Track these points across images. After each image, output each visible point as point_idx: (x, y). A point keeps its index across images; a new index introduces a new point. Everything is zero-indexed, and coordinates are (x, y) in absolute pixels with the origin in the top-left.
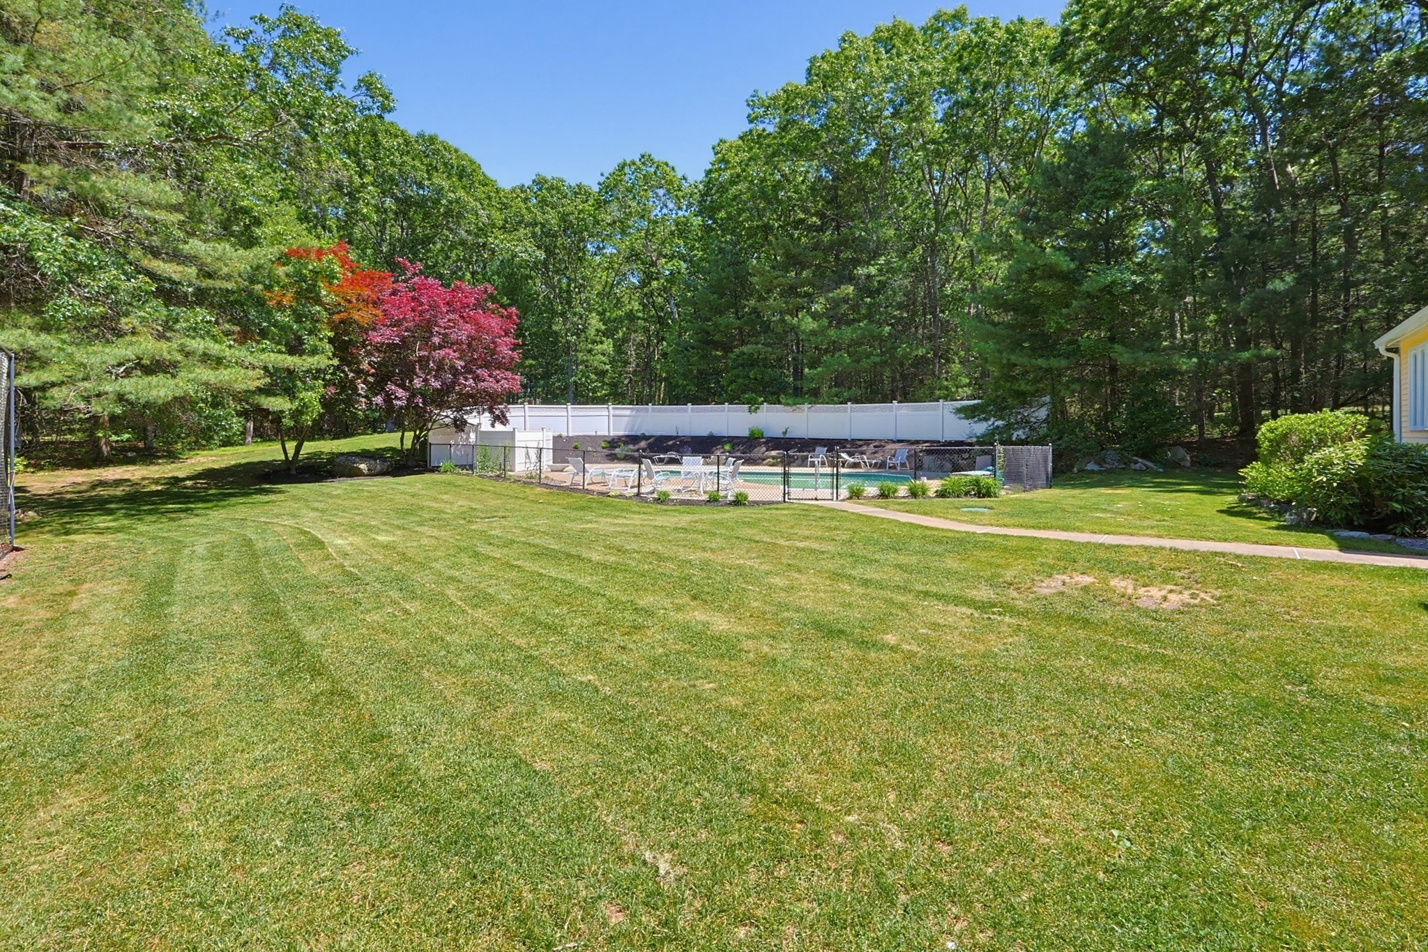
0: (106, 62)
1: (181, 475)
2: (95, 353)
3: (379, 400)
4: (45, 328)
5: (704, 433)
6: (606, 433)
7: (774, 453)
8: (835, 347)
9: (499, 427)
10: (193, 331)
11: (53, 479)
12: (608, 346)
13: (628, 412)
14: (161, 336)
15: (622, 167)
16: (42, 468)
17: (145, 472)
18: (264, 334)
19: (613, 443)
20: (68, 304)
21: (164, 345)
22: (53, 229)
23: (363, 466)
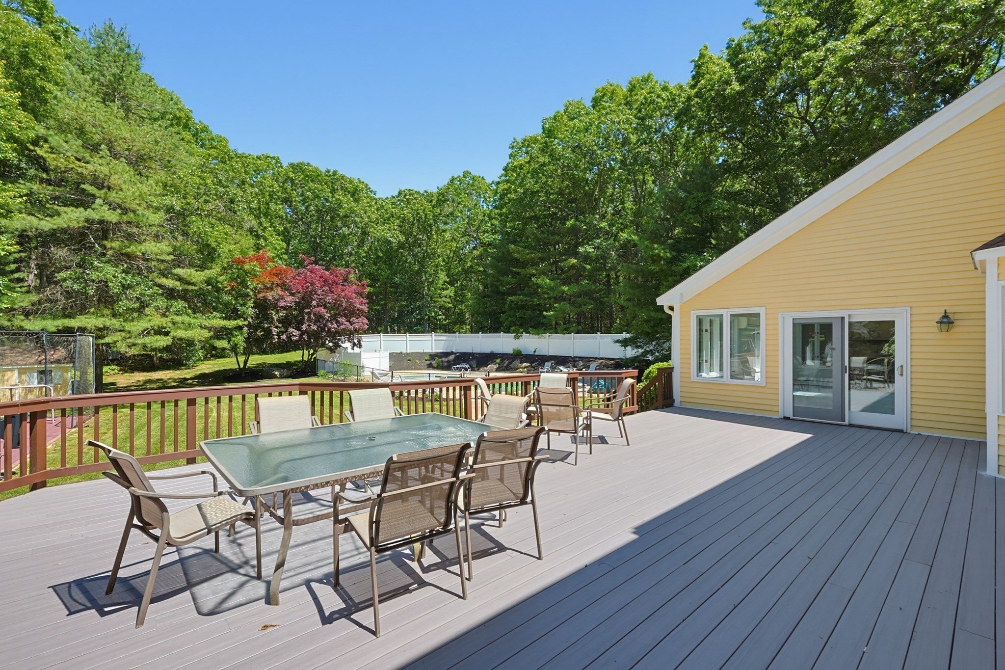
0: (137, 194)
1: (188, 376)
2: (134, 326)
3: (284, 337)
4: (114, 315)
5: (488, 351)
6: (430, 351)
7: (524, 365)
8: (560, 299)
9: (357, 350)
10: (177, 313)
11: (129, 378)
12: (450, 291)
13: (444, 338)
14: (164, 315)
15: (452, 180)
16: (126, 372)
17: (172, 374)
18: (215, 309)
19: (433, 356)
20: (123, 304)
21: (164, 320)
22: (116, 271)
23: (277, 373)
